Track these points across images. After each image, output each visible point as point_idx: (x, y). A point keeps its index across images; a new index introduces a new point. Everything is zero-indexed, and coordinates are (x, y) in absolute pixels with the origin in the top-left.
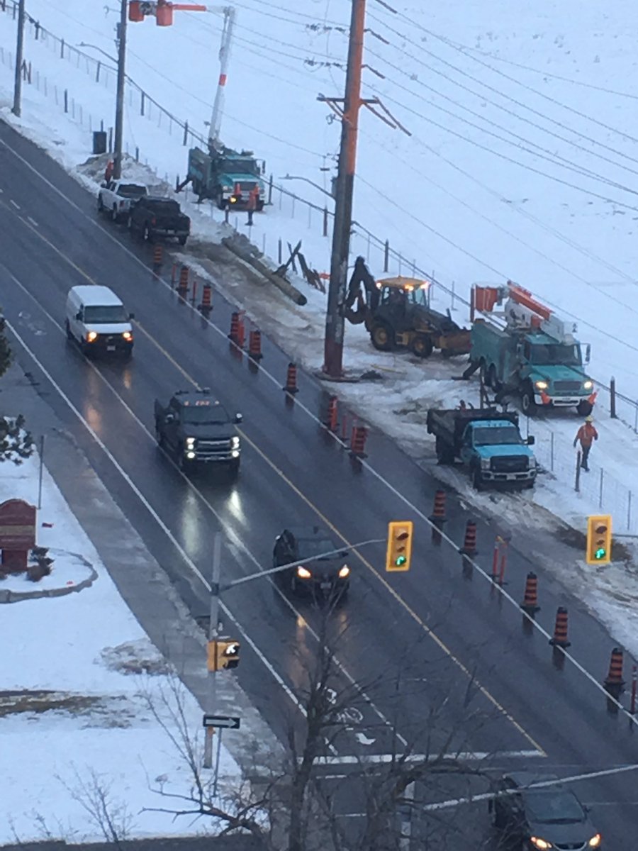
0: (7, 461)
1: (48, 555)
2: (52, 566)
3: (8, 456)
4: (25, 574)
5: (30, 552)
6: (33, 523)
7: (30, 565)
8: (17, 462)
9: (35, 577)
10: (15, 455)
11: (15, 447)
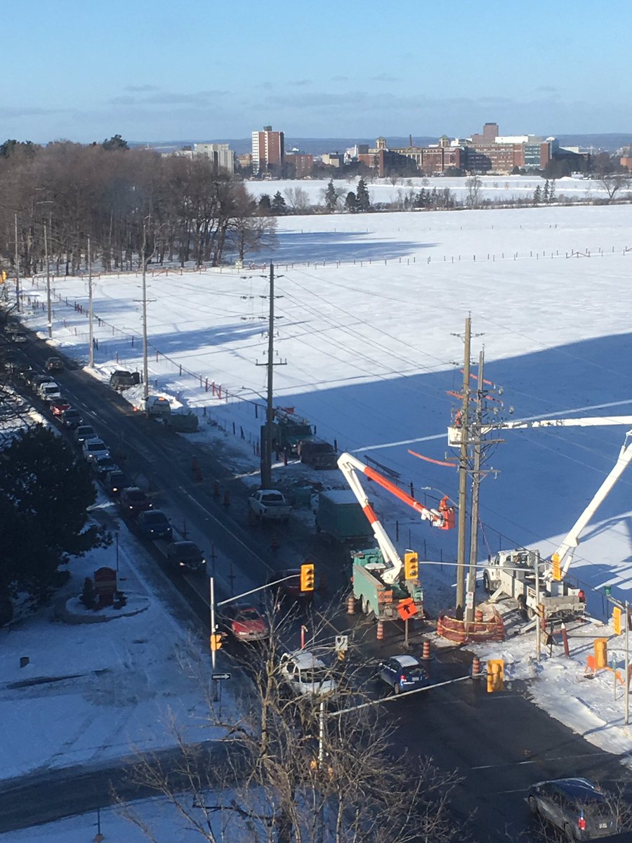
0: (100, 548)
1: (125, 596)
2: (127, 600)
3: (100, 545)
4: (112, 606)
5: (114, 594)
6: (115, 578)
7: (115, 601)
8: (105, 548)
9: (118, 607)
10: (103, 544)
11: (103, 541)
